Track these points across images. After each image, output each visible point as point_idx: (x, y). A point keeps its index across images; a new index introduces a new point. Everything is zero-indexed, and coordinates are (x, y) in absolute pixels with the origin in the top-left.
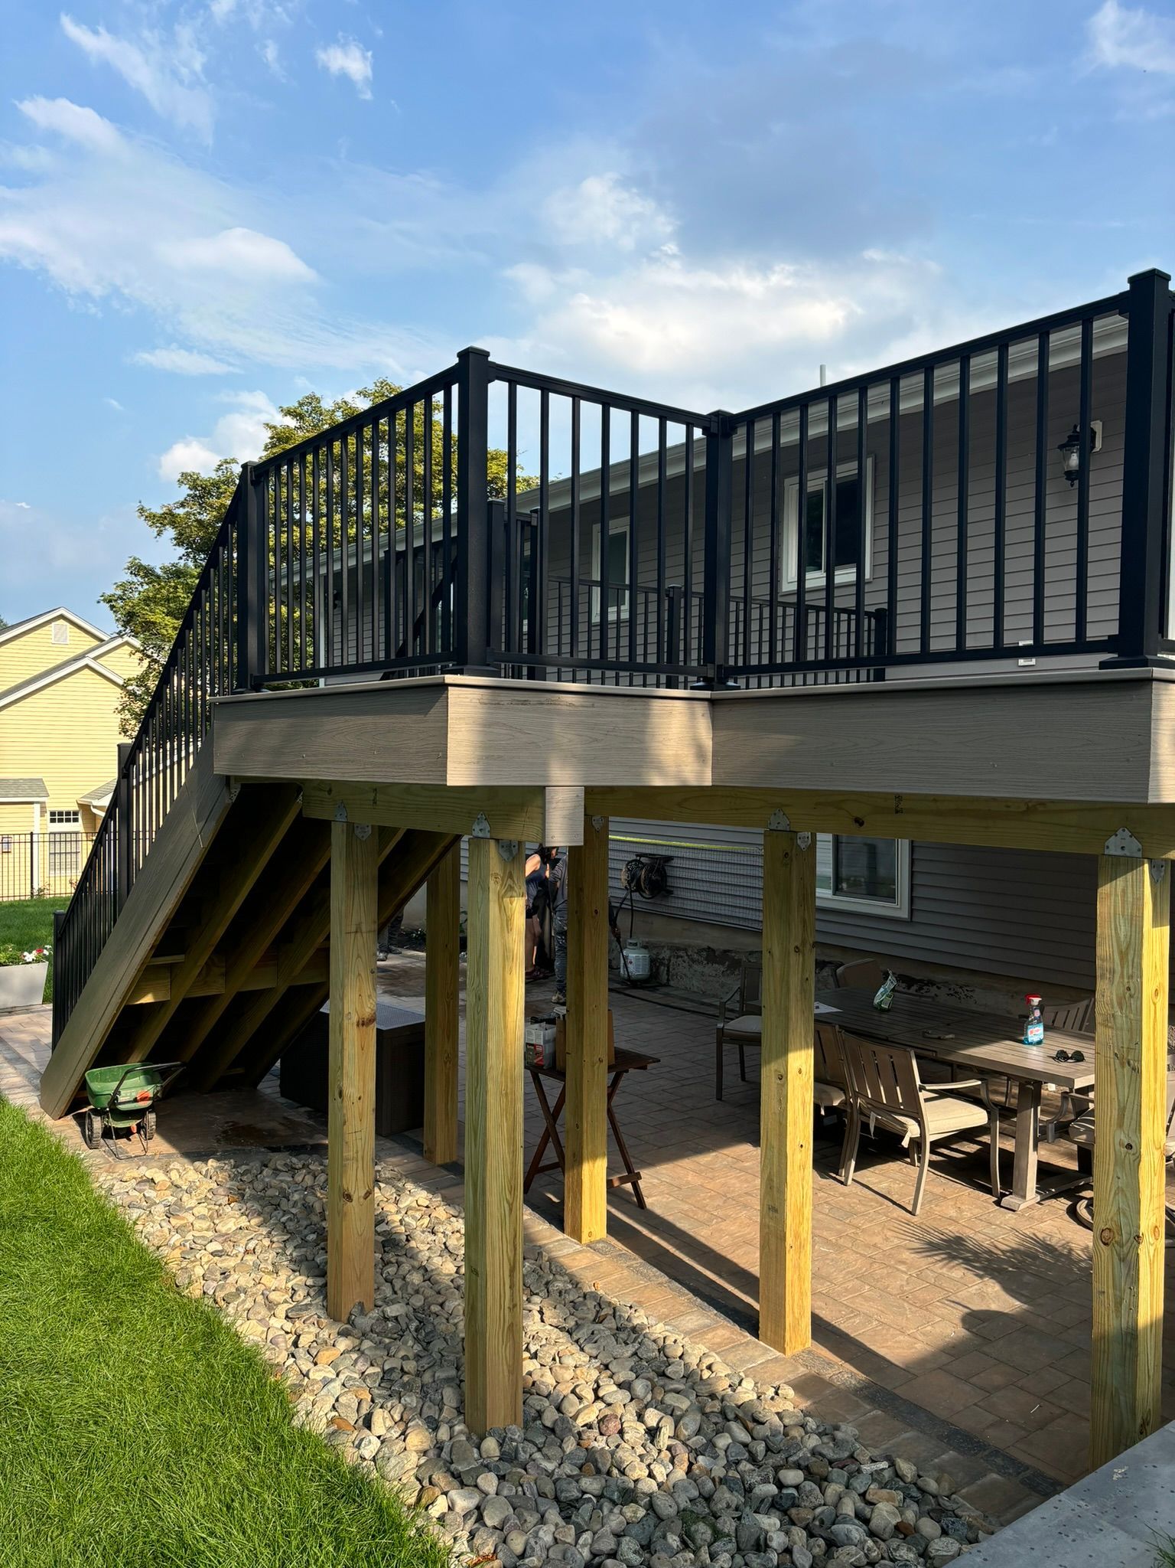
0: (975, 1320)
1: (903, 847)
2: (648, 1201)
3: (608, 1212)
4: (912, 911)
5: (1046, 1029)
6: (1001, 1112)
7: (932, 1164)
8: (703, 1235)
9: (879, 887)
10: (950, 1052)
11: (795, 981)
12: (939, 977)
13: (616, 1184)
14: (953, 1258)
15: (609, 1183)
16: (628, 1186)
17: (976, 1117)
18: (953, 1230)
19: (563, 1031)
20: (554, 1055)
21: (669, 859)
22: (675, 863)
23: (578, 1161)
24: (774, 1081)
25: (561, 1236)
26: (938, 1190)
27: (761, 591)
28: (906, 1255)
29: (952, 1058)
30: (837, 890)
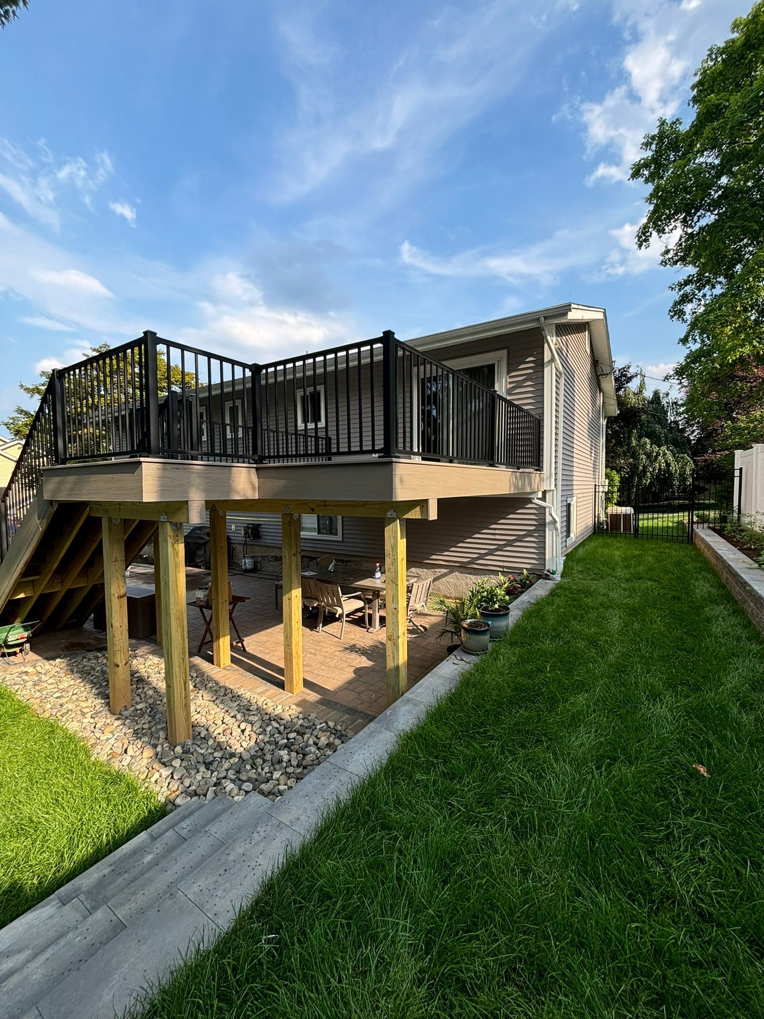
0: (357, 671)
1: (340, 517)
2: (247, 649)
3: (231, 655)
4: (343, 538)
5: (382, 573)
6: (369, 602)
7: (346, 621)
8: (267, 658)
9: (332, 531)
10: (352, 583)
11: (294, 566)
12: (352, 559)
13: (235, 644)
14: (352, 651)
15: (231, 645)
16: (240, 645)
17: (360, 604)
18: (352, 643)
19: (210, 592)
20: (208, 601)
21: (260, 525)
22: (262, 526)
23: (218, 638)
24: (288, 601)
25: (213, 666)
26: (349, 630)
27: (291, 430)
28: (337, 653)
29: (352, 586)
30: (319, 533)
